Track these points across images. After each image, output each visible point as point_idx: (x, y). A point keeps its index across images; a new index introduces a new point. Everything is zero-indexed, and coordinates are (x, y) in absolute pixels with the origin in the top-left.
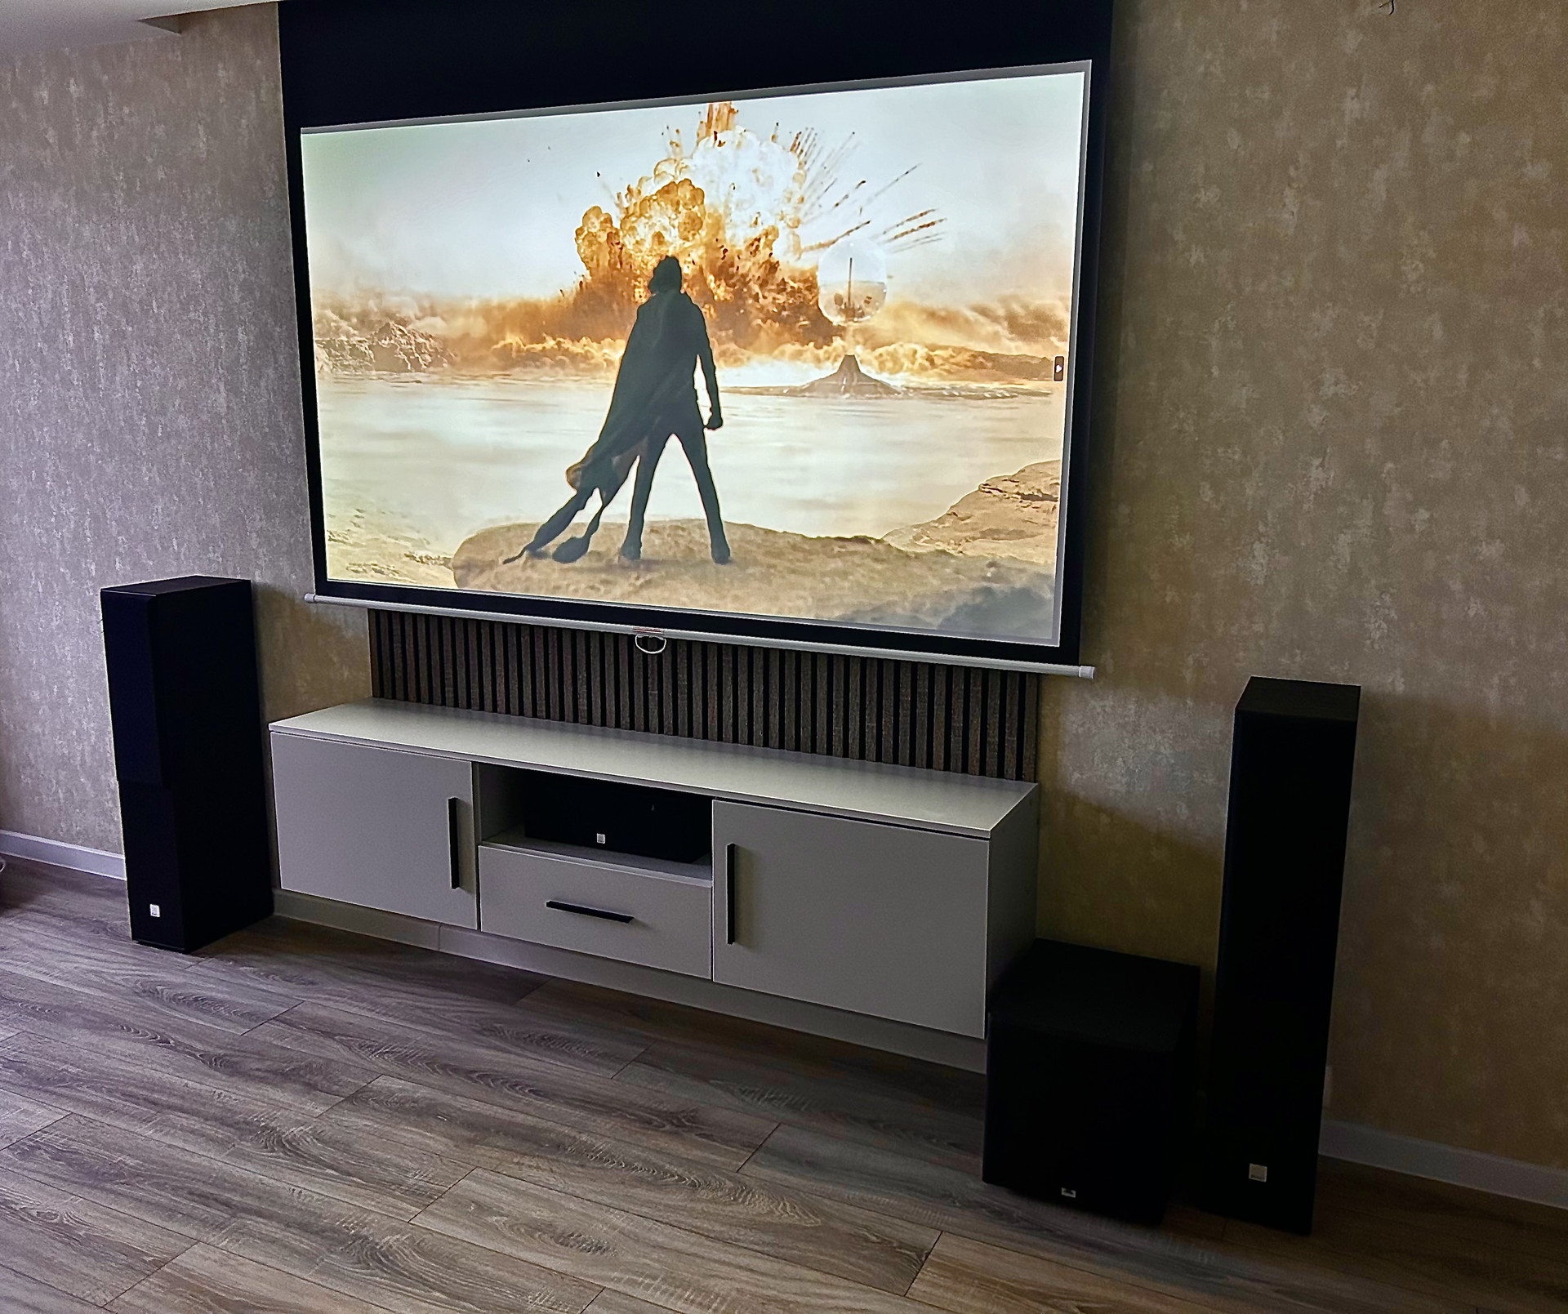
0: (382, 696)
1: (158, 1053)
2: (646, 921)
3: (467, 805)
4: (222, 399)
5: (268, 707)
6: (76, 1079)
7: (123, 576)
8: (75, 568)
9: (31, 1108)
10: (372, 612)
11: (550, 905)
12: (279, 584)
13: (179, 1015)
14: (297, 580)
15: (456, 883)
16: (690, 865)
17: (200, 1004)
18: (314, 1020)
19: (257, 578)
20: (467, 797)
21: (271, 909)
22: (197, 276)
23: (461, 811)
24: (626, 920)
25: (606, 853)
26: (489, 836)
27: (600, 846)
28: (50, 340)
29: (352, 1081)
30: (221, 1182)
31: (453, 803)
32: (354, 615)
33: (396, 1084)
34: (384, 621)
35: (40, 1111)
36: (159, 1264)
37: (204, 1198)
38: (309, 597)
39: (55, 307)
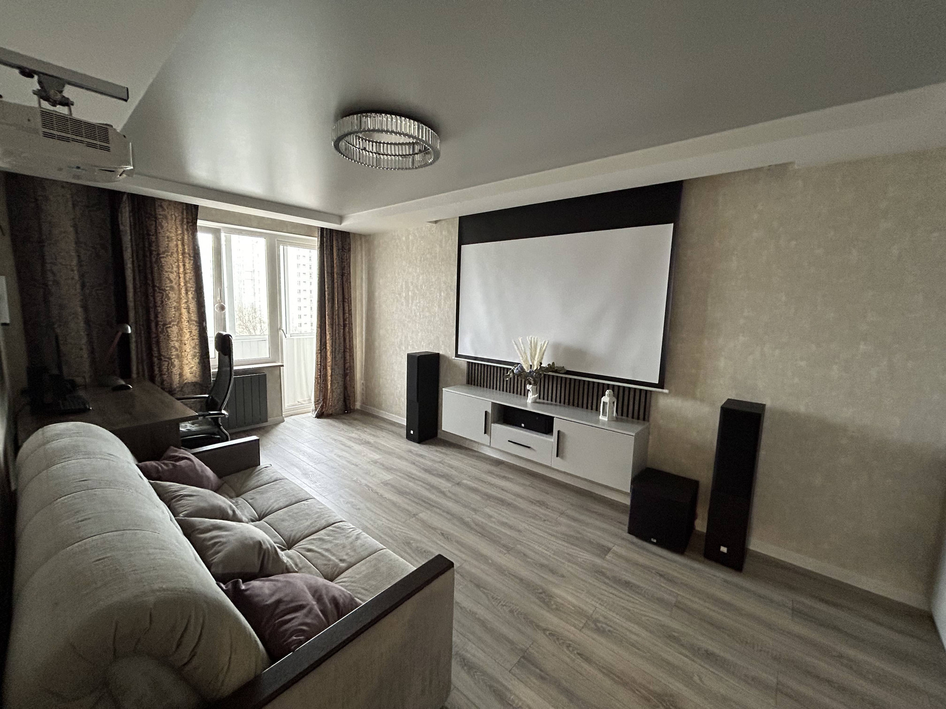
0: (469, 383)
1: (413, 466)
2: (535, 448)
3: (489, 413)
4: (436, 309)
5: (441, 385)
6: (395, 469)
7: (412, 351)
8: (400, 348)
9: (386, 475)
10: (467, 362)
11: (509, 441)
12: (447, 355)
13: (418, 459)
14: (451, 354)
15: (485, 433)
16: (546, 435)
17: (421, 456)
18: (449, 464)
19: (441, 353)
20: (490, 411)
21: (437, 435)
22: (434, 280)
23: (488, 414)
24: (529, 447)
25: (524, 429)
26: (494, 422)
27: (523, 427)
28: (400, 294)
29: (457, 480)
30: (429, 499)
31: (486, 412)
32: (463, 362)
33: (469, 483)
34: (470, 364)
35: (388, 476)
36: (415, 515)
37: (424, 501)
38: (453, 358)
39: (402, 286)
